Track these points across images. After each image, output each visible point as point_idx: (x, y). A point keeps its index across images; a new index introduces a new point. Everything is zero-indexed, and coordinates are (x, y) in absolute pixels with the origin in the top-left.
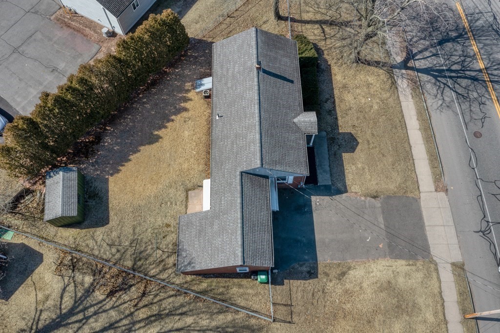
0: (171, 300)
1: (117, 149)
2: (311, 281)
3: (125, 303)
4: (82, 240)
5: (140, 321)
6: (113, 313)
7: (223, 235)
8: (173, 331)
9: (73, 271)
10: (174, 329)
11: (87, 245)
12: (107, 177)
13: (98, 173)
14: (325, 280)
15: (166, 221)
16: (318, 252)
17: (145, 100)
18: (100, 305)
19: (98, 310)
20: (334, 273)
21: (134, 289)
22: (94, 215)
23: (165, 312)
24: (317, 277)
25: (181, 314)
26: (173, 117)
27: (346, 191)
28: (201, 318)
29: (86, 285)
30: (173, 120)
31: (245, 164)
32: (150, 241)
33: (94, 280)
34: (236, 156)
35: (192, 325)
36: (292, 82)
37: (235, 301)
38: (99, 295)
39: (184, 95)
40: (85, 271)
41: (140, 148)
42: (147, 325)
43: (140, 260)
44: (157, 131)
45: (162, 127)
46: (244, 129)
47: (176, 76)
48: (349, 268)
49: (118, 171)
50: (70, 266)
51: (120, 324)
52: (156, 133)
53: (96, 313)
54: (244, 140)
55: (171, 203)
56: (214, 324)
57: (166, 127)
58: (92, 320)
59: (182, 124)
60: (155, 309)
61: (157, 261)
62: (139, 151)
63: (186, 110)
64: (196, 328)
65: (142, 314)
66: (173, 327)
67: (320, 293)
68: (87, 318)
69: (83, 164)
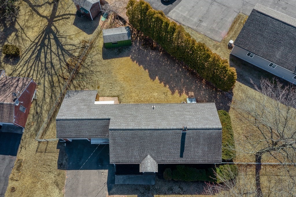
0: (59, 91)
1: (147, 59)
2: (57, 165)
3: (62, 71)
4: (97, 49)
5: (52, 78)
6: (59, 66)
7: (77, 110)
8: (44, 93)
9: (82, 48)
10: (45, 93)
11: (93, 52)
12: (130, 56)
13: (133, 52)
14: (56, 173)
15: (101, 86)
16: (73, 171)
17: (180, 70)
18: (63, 60)
19: (61, 60)
20: (59, 179)
21: (68, 74)
22: (109, 53)
23: (54, 89)
24: (58, 169)
25: (52, 97)
26: (168, 86)
27: (109, 194)
28: (48, 106)
29: (74, 54)
30: (165, 86)
31: (115, 121)
32: (91, 79)
33: (76, 57)
34: (122, 116)
35: (45, 102)
37: (53, 122)
38: (68, 59)
39: (184, 92)
40: (81, 52)
41: (147, 70)
42: (50, 81)
43: (82, 76)
44: (158, 78)
45: (161, 80)
47: (199, 86)
49: (133, 60)
50: (84, 46)
51: (52, 70)
52: (157, 78)
53: (60, 59)
55: (111, 88)
56: (44, 112)
57: (161, 82)
58: (57, 58)
59: (162, 91)
60: (56, 84)
61: (80, 84)
62: (145, 70)
63: (173, 93)
64: (43, 103)
65: (55, 79)
66: (46, 93)
67: (49, 170)
68: (59, 57)
69: (139, 44)
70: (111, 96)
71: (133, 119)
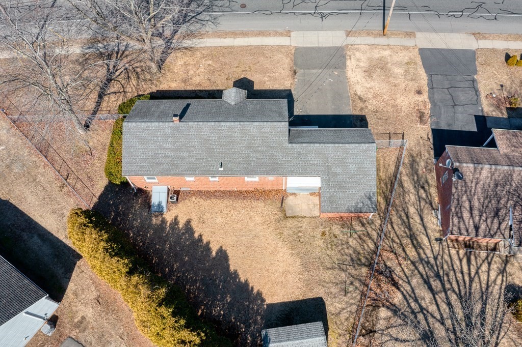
0: (396, 227)
1: (230, 297)
2: (368, 120)
3: (403, 270)
4: (341, 327)
5: (419, 254)
6: (414, 282)
8: (423, 223)
9: (375, 332)
10: (421, 223)
11: (347, 319)
12: (265, 306)
13: (259, 318)
14: (367, 110)
15: (319, 236)
16: (344, 114)
17: (167, 269)
18: (408, 296)
19: (413, 298)
20: (360, 105)
21: (389, 263)
22: (311, 316)
23: (407, 231)
24: (365, 115)
25: (408, 217)
26: (196, 235)
27: (290, 90)
28: (409, 201)
29: (389, 314)
30: (201, 236)
31: (281, 138)
32: (339, 251)
33: (383, 306)
34: (271, 147)
35: (416, 207)
36: (188, 105)
37: (391, 174)
38: (397, 298)
39: (168, 225)
40: (374, 317)
41: (232, 270)
42: (421, 247)
43: (360, 260)
44: (212, 252)
45: (207, 248)
46: (244, 138)
47: (140, 235)
48: (356, 95)
49: (259, 294)
50: (370, 336)
51: (424, 273)
52: (214, 253)
53: (416, 300)
54: (256, 138)
55: (300, 232)
56: (412, 190)
57: (208, 243)
58: (423, 304)
59: (207, 225)
60: (406, 241)
61: (360, 242)
62: (236, 271)
63: (188, 222)
64: (418, 204)
65: (412, 253)
66: (419, 223)
67: (377, 114)
68: (422, 308)
69: (246, 338)
70: (299, 217)
71: (253, 142)
